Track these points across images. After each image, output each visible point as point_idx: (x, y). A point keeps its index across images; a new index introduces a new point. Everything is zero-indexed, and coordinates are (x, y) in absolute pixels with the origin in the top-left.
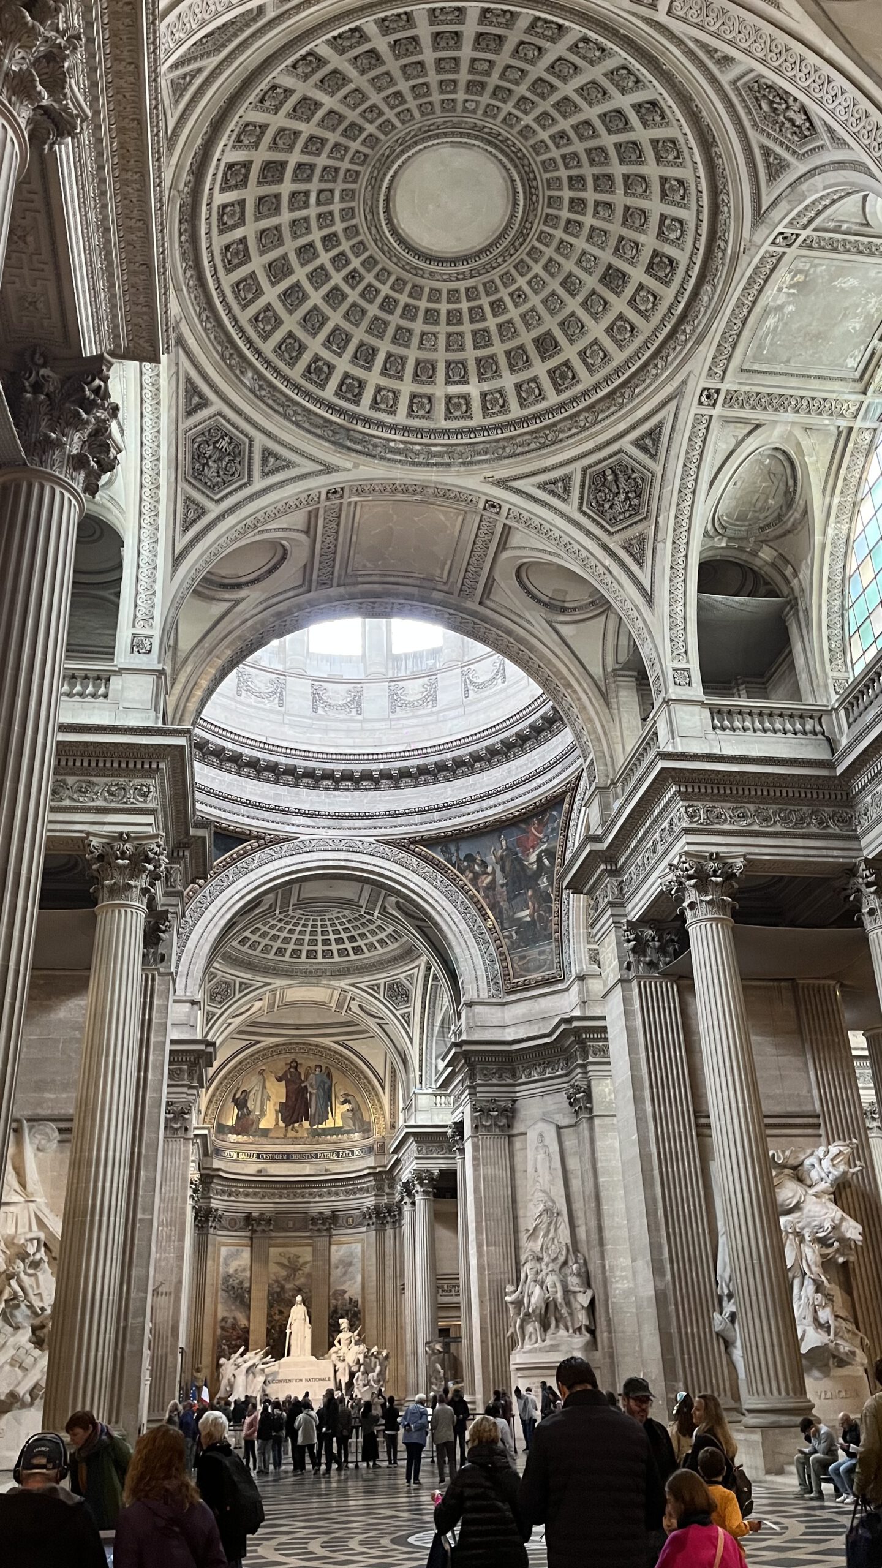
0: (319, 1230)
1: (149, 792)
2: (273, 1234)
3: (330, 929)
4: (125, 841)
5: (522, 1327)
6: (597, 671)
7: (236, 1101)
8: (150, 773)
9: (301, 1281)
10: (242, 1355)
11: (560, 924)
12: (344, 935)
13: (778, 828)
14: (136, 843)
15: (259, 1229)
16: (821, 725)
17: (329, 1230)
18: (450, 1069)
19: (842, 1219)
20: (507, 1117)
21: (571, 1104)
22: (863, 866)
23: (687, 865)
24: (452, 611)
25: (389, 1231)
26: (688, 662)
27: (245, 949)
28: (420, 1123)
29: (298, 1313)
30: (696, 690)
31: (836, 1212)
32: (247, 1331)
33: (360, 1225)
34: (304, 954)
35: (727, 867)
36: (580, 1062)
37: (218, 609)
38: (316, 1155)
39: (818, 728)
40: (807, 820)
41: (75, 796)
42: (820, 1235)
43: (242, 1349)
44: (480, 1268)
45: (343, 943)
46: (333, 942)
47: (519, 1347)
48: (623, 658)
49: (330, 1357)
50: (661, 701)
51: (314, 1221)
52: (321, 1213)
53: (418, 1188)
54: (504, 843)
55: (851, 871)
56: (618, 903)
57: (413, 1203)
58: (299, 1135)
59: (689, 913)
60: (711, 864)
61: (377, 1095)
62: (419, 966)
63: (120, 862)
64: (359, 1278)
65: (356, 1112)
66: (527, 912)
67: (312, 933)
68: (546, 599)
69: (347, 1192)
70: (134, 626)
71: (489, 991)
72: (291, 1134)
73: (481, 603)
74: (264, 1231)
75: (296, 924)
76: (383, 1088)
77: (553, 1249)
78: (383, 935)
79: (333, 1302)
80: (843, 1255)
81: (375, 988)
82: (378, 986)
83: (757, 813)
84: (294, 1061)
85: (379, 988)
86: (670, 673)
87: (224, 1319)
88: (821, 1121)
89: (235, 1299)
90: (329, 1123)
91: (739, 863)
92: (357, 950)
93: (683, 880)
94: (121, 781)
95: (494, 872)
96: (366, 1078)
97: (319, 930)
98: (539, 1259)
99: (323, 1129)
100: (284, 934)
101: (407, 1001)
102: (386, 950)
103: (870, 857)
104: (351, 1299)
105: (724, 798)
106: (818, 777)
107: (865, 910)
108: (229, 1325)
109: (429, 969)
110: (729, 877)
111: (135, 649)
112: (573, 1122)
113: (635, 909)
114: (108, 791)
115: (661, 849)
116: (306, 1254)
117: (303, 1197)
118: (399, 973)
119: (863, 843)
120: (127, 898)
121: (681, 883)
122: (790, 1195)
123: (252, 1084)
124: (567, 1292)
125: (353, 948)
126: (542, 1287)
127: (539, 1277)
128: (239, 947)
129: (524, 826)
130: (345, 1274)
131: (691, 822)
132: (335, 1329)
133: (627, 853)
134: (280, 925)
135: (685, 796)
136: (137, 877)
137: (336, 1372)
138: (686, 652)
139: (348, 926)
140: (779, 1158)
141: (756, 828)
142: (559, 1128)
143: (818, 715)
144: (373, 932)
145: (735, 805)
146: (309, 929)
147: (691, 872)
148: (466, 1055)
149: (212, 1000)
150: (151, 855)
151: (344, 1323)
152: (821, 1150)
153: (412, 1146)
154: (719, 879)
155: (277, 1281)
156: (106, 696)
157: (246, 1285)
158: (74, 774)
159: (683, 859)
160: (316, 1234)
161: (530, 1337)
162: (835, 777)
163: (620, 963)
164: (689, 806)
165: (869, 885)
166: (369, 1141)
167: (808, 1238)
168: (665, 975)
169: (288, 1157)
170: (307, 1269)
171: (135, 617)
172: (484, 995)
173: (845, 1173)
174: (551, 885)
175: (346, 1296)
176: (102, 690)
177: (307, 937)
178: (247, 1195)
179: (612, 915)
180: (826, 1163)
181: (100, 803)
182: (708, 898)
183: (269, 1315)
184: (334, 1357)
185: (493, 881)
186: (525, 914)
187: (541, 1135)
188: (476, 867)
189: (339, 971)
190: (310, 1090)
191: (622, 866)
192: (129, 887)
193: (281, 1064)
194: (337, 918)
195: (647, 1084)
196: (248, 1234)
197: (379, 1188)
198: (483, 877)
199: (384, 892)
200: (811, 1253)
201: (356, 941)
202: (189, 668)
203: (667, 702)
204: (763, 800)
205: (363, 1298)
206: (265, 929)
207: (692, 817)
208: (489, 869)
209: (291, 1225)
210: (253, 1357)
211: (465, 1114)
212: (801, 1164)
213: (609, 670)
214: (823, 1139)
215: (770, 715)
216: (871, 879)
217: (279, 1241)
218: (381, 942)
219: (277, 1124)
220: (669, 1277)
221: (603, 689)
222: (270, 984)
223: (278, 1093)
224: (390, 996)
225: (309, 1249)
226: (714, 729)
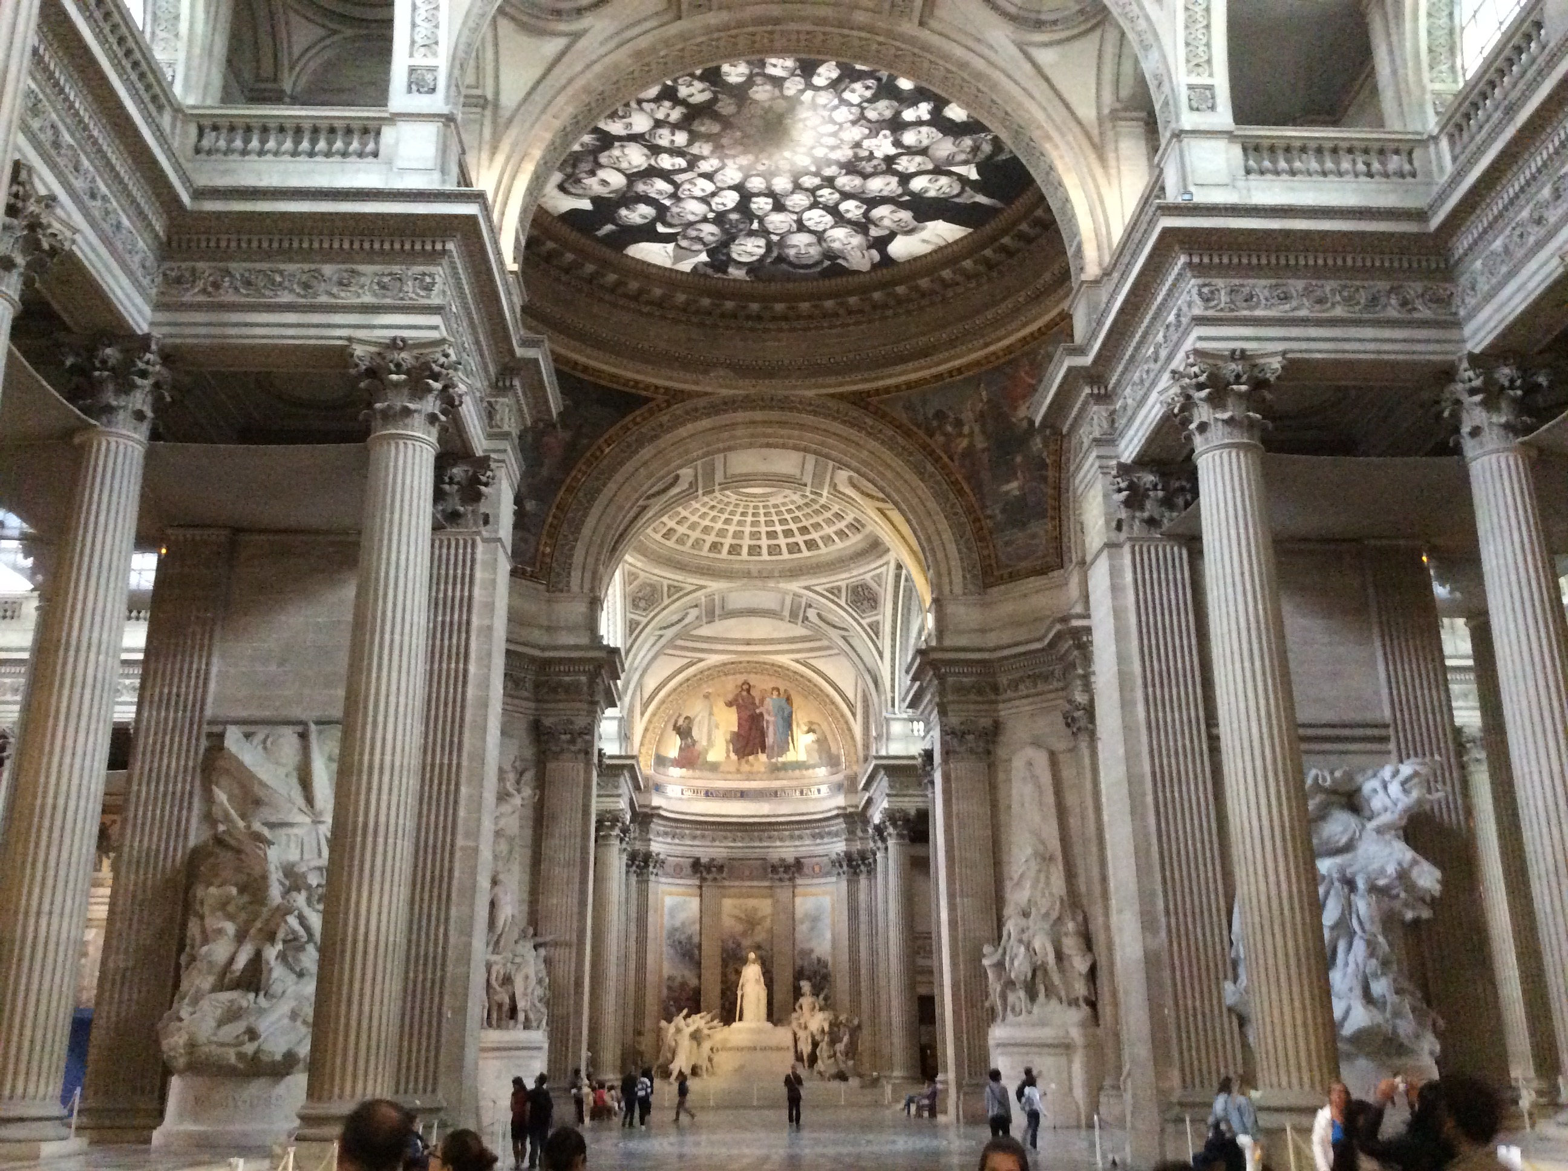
0: (781, 880)
1: (434, 284)
2: (727, 883)
3: (775, 518)
4: (402, 349)
5: (1004, 997)
6: (1087, 112)
7: (678, 730)
8: (434, 257)
9: (760, 936)
10: (685, 1018)
11: (1058, 497)
12: (793, 526)
13: (1339, 312)
14: (415, 352)
15: (710, 877)
16: (1411, 162)
17: (792, 879)
18: (918, 684)
19: (1414, 863)
20: (987, 742)
21: (1068, 725)
22: (1465, 364)
23: (1196, 369)
24: (881, 39)
25: (863, 881)
26: (1211, 75)
27: (670, 543)
28: (892, 753)
29: (751, 976)
30: (1223, 117)
31: (1403, 853)
32: (698, 991)
33: (828, 874)
34: (745, 550)
35: (1256, 371)
36: (1080, 671)
37: (553, 46)
38: (776, 793)
39: (1407, 167)
40: (1383, 300)
41: (335, 290)
42: (1382, 882)
43: (685, 1012)
44: (953, 924)
45: (793, 535)
46: (781, 535)
47: (999, 1020)
48: (1125, 93)
49: (790, 1023)
50: (1168, 134)
51: (774, 869)
52: (783, 860)
53: (891, 830)
54: (984, 393)
55: (1447, 373)
56: (1108, 440)
57: (886, 849)
58: (755, 769)
59: (1198, 440)
60: (1233, 366)
61: (847, 722)
62: (887, 563)
63: (394, 377)
64: (828, 936)
65: (822, 743)
66: (1014, 485)
67: (754, 524)
68: (1012, 10)
69: (814, 836)
70: (411, 55)
71: (965, 586)
72: (745, 768)
73: (921, 24)
74: (715, 879)
75: (732, 513)
76: (854, 714)
77: (1044, 904)
78: (841, 525)
79: (799, 962)
80: (1414, 908)
81: (835, 591)
82: (839, 589)
83: (1307, 292)
84: (746, 683)
85: (839, 590)
86: (1183, 94)
87: (669, 978)
88: (1391, 731)
89: (684, 955)
90: (790, 756)
91: (1276, 363)
92: (811, 545)
93: (1192, 392)
94: (396, 269)
95: (972, 434)
96: (833, 703)
97: (762, 519)
98: (1026, 915)
99: (784, 764)
100: (719, 525)
101: (874, 608)
102: (848, 543)
103: (1477, 351)
104: (819, 960)
105: (1258, 271)
106: (1403, 235)
107: (1465, 429)
108: (676, 984)
109: (899, 567)
110: (1259, 384)
111: (414, 87)
112: (1071, 745)
113: (1129, 448)
114: (378, 284)
115: (1163, 354)
116: (764, 906)
117: (761, 840)
118: (864, 573)
119: (1468, 330)
120: (406, 427)
121: (1188, 397)
122: (1341, 829)
123: (697, 709)
124: (1059, 956)
125: (806, 542)
126: (1028, 948)
127: (1025, 937)
128: (663, 541)
129: (1008, 370)
130: (812, 929)
131: (1206, 309)
132: (797, 993)
133: (1120, 368)
134: (713, 513)
135: (1199, 270)
136: (421, 399)
137: (796, 1041)
138: (1209, 61)
139: (798, 513)
140: (1324, 780)
141: (1303, 313)
142: (1053, 756)
143: (1407, 148)
144: (829, 522)
145: (1273, 282)
146: (749, 519)
147: (1202, 378)
148: (934, 665)
149: (635, 606)
150: (436, 369)
151: (805, 986)
152: (1387, 772)
153: (883, 782)
154: (1244, 388)
155: (733, 937)
156: (375, 155)
157: (696, 940)
158: (330, 261)
159: (1191, 360)
160: (778, 883)
161: (1013, 1009)
162: (1429, 234)
163: (1107, 522)
164: (1205, 285)
165: (1473, 392)
166: (839, 777)
167: (1361, 884)
168: (1170, 536)
169: (742, 795)
170: (767, 923)
171: (413, 42)
172: (958, 589)
173: (1420, 802)
174: (1046, 445)
175: (814, 956)
176: (371, 147)
177: (747, 529)
178: (694, 838)
179: (1098, 457)
180: (1394, 788)
181: (368, 299)
182: (1226, 415)
183: (724, 975)
184: (794, 1024)
185: (971, 445)
186: (1013, 487)
187: (1030, 764)
188: (949, 429)
189: (790, 570)
190: (766, 717)
191: (1114, 388)
192: (407, 412)
193: (730, 685)
194: (784, 504)
195: (1139, 682)
196: (697, 882)
197: (851, 832)
198: (959, 440)
199: (831, 464)
200: (1362, 905)
201: (809, 533)
202: (513, 133)
203: (1179, 135)
204: (1319, 273)
205: (834, 956)
206: (694, 518)
207: (1208, 300)
208: (966, 430)
209: (747, 873)
210: (698, 1021)
211: (934, 740)
212: (1359, 790)
213: (1106, 111)
214: (1394, 756)
215: (1335, 151)
216: (1477, 383)
217: (733, 890)
218: (841, 534)
219: (728, 756)
220: (1163, 934)
221: (1097, 139)
222: (702, 587)
223: (728, 721)
224: (854, 602)
225: (769, 901)
226: (1248, 172)
